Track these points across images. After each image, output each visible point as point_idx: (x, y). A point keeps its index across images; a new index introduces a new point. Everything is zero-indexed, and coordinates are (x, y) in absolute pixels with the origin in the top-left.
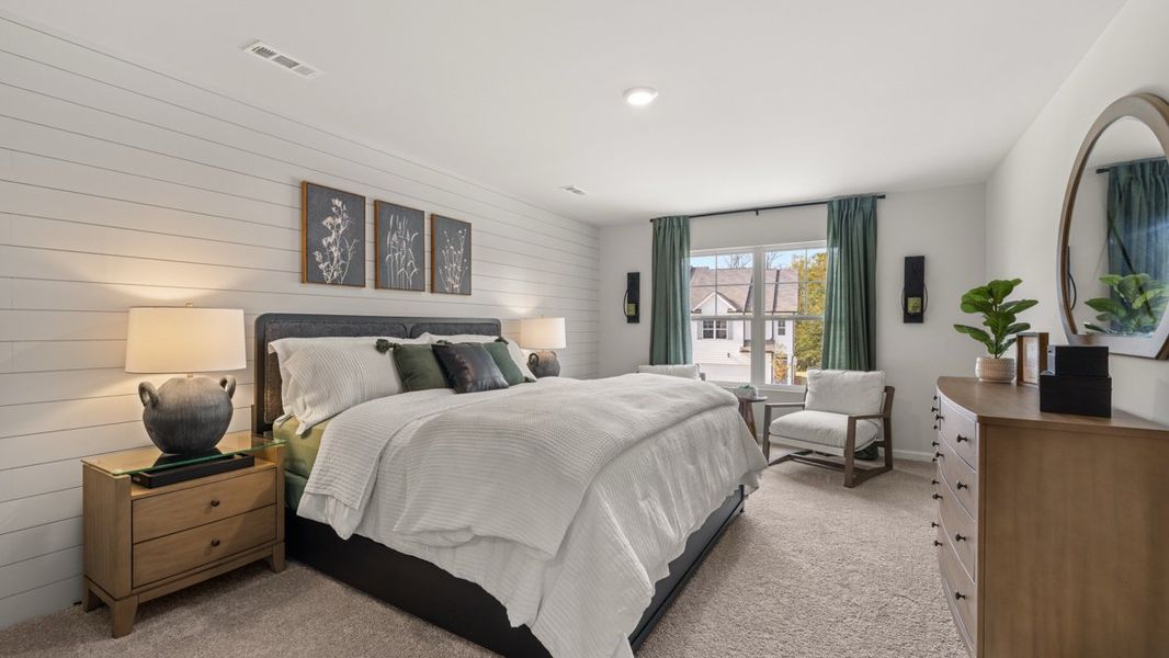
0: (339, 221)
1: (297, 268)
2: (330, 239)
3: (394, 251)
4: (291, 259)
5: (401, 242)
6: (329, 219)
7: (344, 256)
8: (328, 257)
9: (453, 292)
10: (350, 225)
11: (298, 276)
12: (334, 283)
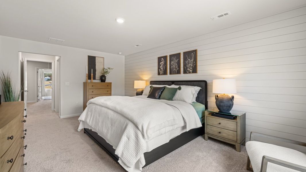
0: (162, 62)
1: (157, 73)
2: (161, 66)
3: (173, 65)
4: (156, 72)
5: (174, 63)
6: (161, 63)
7: (163, 69)
8: (161, 70)
9: (190, 73)
10: (164, 63)
11: (157, 74)
12: (162, 75)
